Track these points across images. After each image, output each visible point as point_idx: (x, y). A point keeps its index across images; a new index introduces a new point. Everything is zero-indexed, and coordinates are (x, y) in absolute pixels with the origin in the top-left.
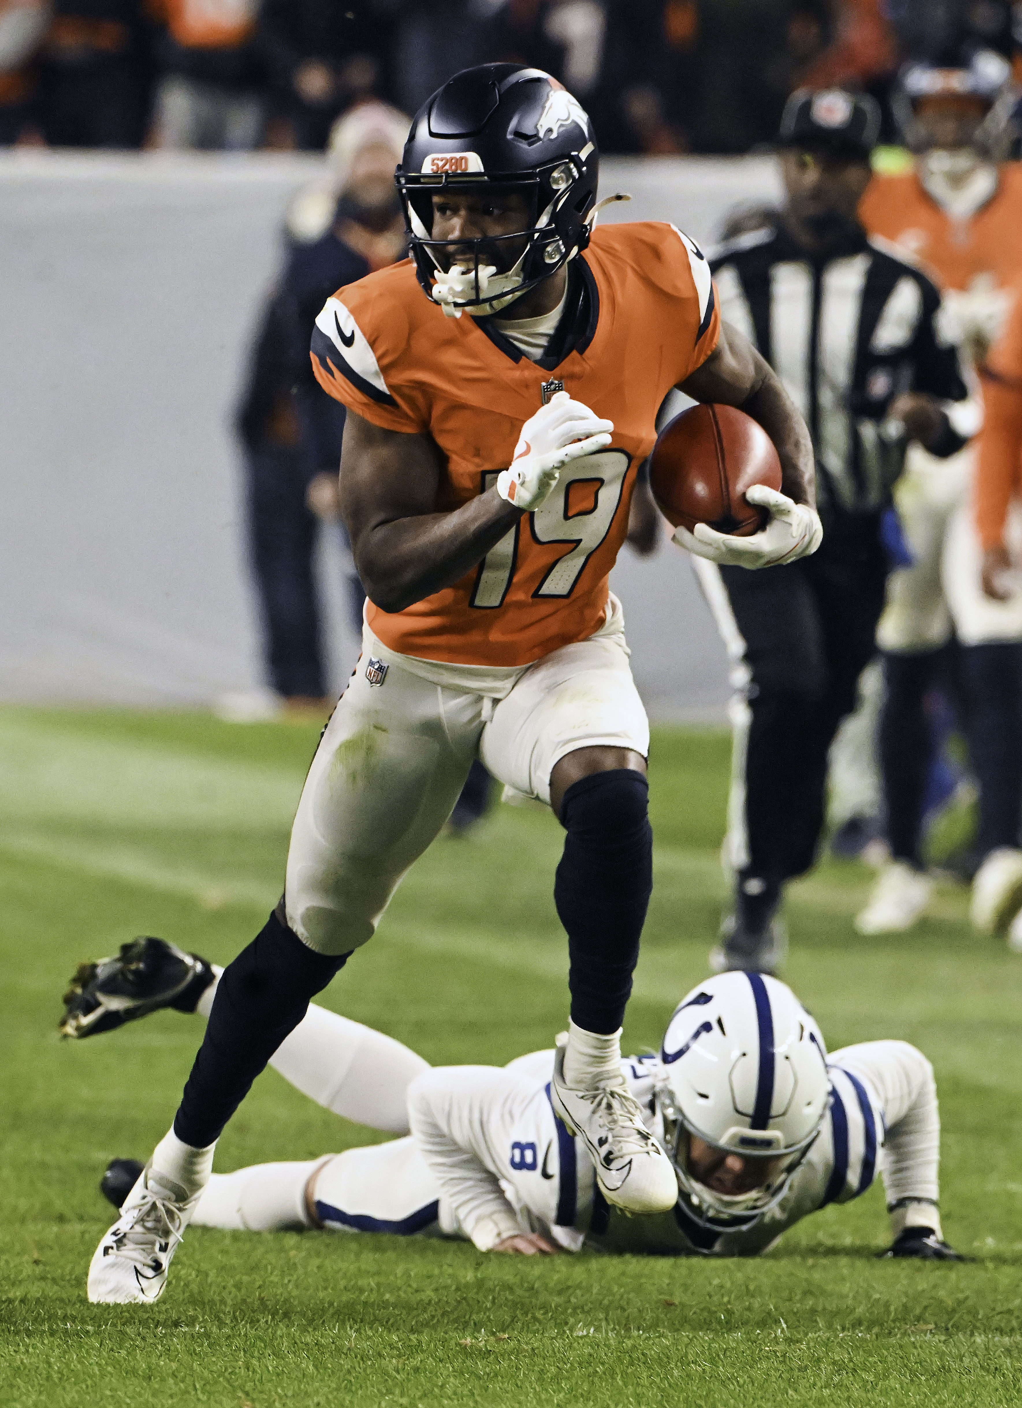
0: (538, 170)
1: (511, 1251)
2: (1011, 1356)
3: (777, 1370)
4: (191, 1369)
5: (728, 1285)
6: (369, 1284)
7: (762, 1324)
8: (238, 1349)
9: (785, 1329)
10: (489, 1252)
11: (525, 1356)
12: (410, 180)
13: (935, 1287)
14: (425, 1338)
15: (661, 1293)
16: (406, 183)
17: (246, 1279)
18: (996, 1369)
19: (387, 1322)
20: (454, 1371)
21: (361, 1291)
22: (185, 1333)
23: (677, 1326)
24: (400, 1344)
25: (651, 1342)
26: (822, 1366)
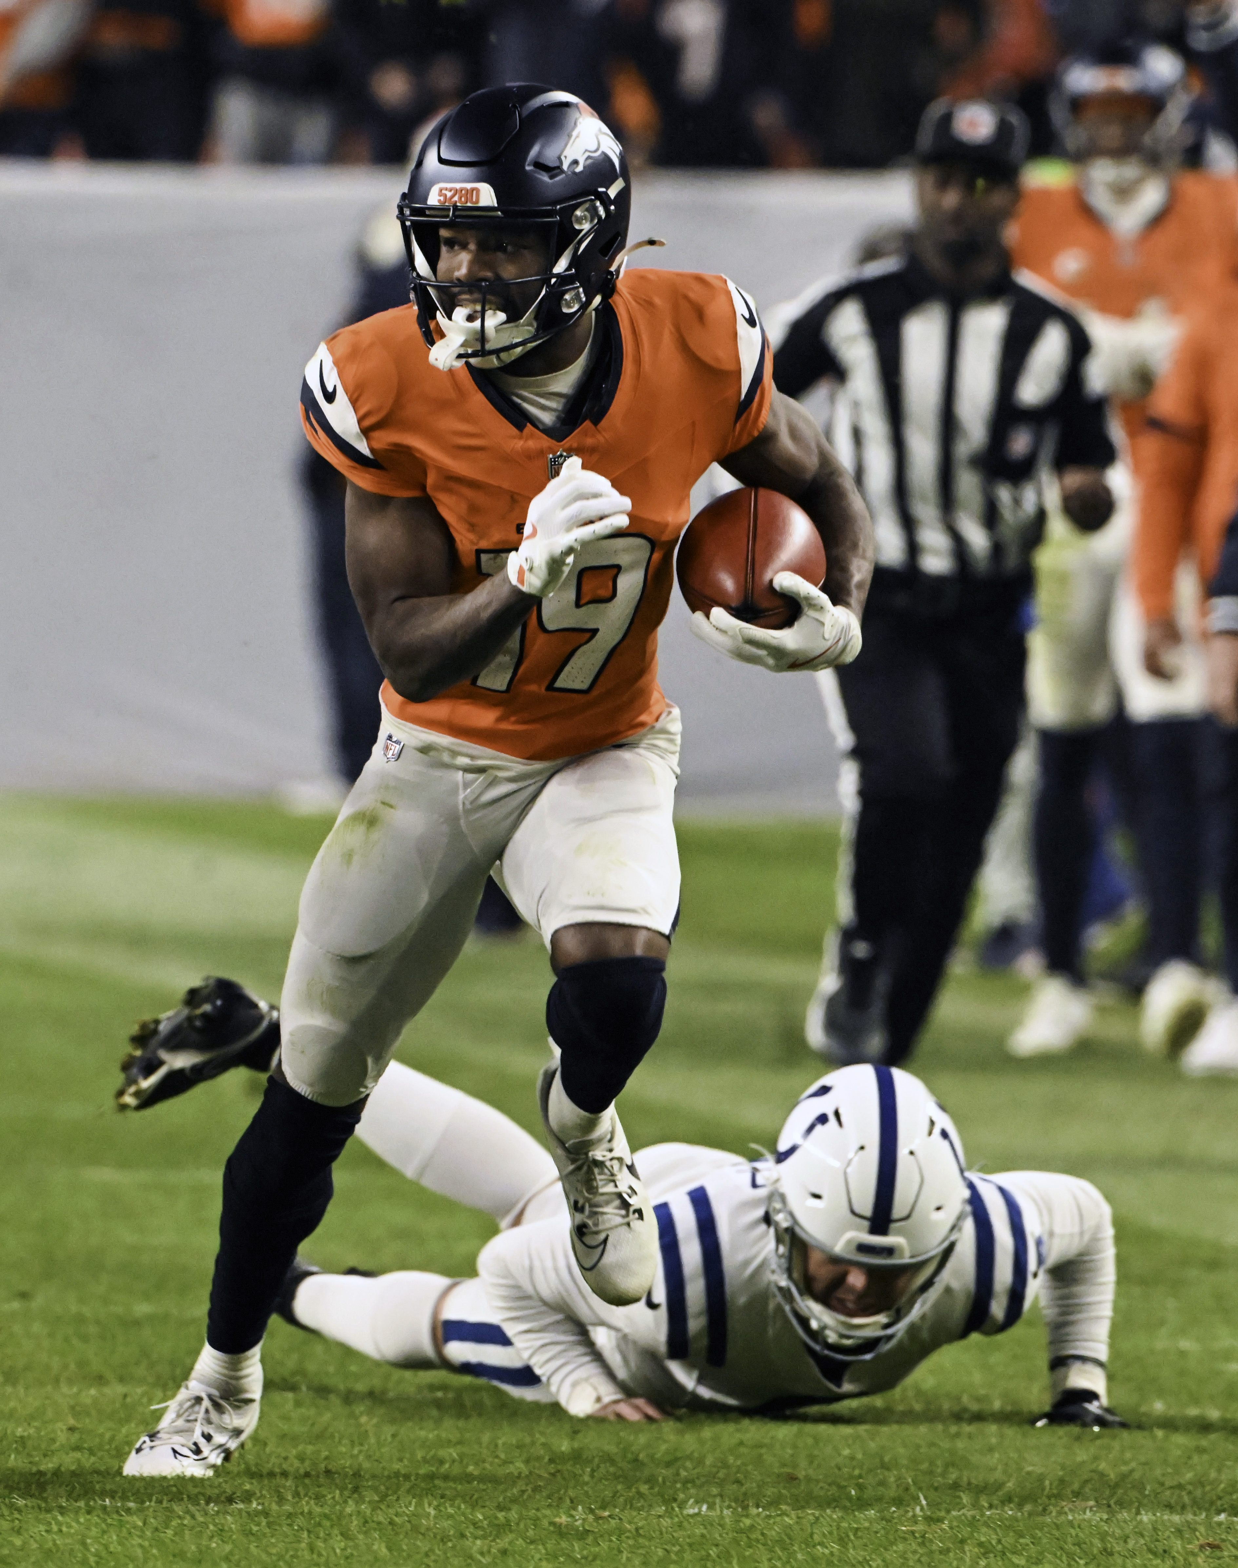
0: (558, 207)
1: (612, 1417)
2: (1182, 1538)
3: (915, 1552)
4: (247, 1550)
5: (859, 1456)
6: (451, 1454)
7: (899, 1502)
8: (301, 1529)
9: (925, 1507)
10: (589, 1418)
11: (628, 1538)
12: (415, 212)
13: (1096, 1458)
14: (514, 1515)
15: (784, 1465)
16: (411, 215)
17: (310, 1449)
18: (1165, 1551)
19: (471, 1498)
20: (547, 1554)
21: (442, 1462)
22: (240, 1510)
23: (803, 1503)
24: (485, 1522)
25: (771, 1521)
26: (967, 1548)
